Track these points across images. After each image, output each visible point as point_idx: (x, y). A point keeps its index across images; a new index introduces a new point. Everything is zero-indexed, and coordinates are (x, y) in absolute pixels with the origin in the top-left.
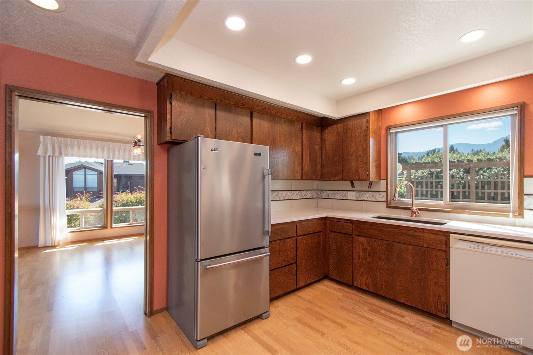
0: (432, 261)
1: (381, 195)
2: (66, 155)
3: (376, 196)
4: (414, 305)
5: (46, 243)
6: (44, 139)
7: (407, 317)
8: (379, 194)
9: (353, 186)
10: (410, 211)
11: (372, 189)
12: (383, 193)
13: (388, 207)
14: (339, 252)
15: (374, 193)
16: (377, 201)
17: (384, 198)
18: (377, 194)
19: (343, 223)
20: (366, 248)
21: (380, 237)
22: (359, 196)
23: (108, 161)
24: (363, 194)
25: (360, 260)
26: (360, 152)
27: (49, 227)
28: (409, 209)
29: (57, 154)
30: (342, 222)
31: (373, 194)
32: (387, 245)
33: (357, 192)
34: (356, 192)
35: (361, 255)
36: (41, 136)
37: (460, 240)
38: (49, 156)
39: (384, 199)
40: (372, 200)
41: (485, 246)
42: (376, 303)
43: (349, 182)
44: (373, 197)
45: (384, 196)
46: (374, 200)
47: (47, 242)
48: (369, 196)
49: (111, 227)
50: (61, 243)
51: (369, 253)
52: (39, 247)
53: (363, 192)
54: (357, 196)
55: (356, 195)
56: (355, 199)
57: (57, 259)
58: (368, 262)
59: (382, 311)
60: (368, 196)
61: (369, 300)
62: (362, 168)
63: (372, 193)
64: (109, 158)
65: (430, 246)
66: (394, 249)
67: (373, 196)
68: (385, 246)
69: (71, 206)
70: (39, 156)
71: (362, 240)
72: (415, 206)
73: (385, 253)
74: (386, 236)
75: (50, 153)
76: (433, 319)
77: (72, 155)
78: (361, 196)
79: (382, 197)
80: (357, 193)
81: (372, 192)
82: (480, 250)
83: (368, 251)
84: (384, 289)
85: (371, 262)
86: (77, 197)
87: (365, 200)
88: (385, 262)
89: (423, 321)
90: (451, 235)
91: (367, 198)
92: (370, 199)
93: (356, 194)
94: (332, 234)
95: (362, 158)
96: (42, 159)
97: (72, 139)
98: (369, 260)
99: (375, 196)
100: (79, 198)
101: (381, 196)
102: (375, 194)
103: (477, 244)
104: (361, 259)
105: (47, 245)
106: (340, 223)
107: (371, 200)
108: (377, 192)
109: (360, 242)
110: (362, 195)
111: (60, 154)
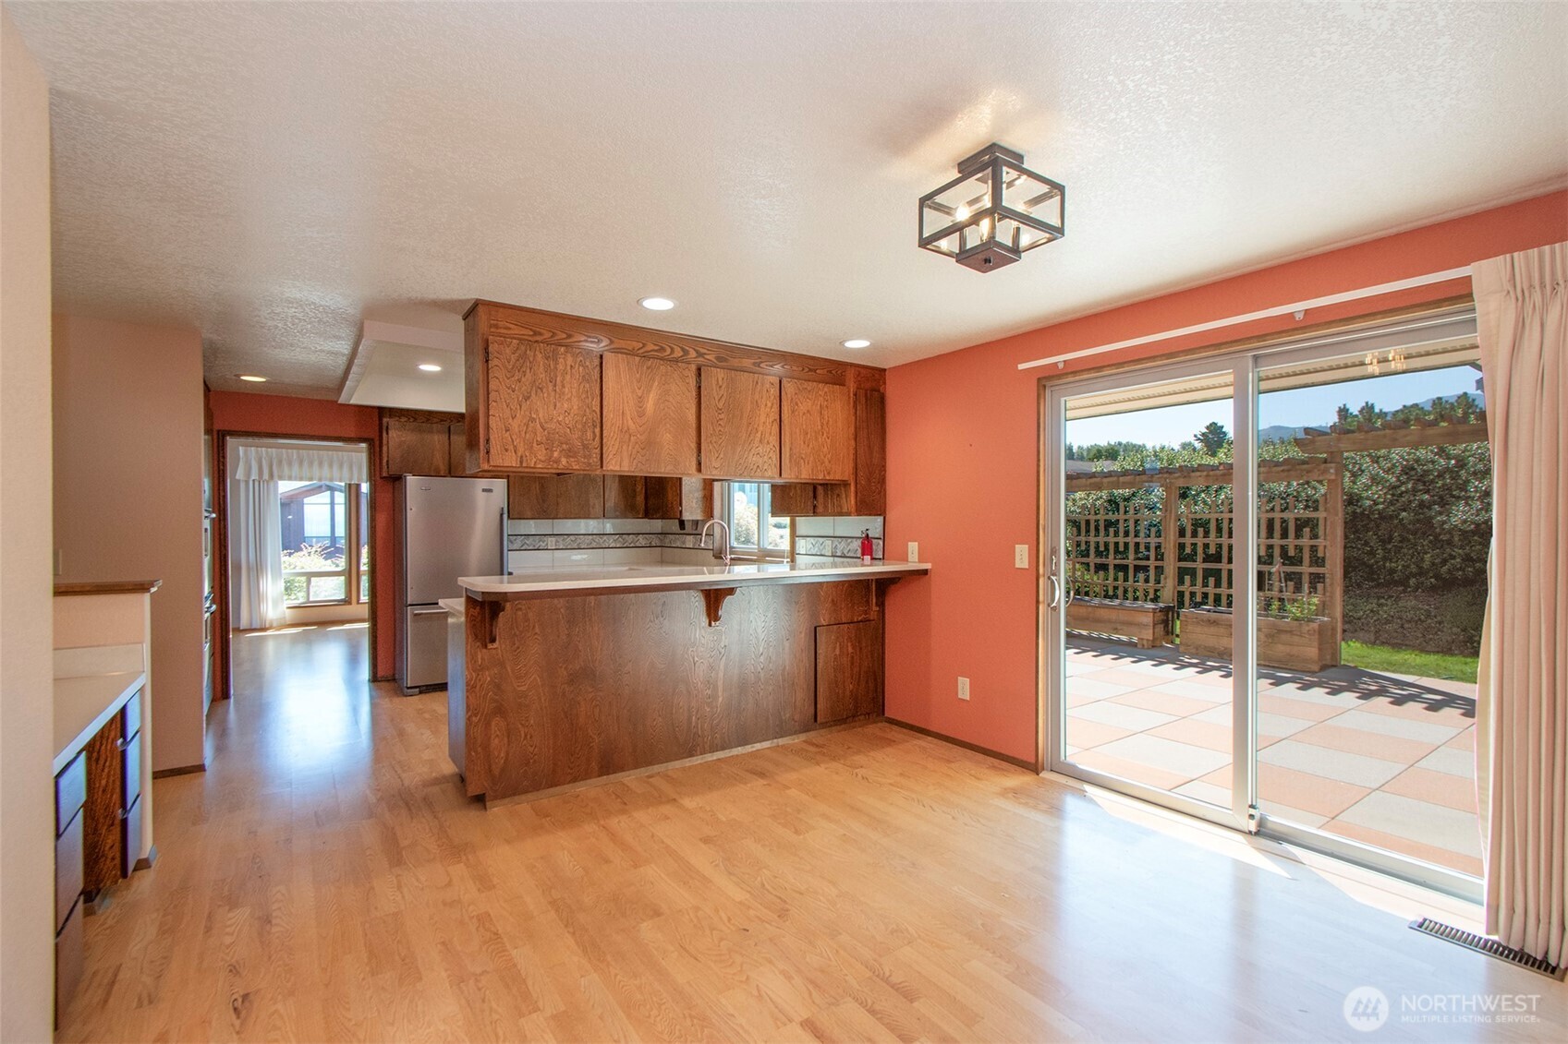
2: (281, 478)
5: (251, 624)
6: (246, 452)
23: (350, 485)
27: (257, 596)
29: (266, 476)
36: (240, 448)
38: (254, 480)
47: (254, 622)
49: (358, 603)
50: (275, 625)
52: (241, 628)
57: (270, 647)
64: (351, 480)
69: (290, 565)
70: (239, 481)
75: (254, 476)
77: (290, 478)
86: (301, 550)
96: (242, 486)
97: (290, 451)
100: (305, 552)
105: (253, 627)
111: (271, 476)
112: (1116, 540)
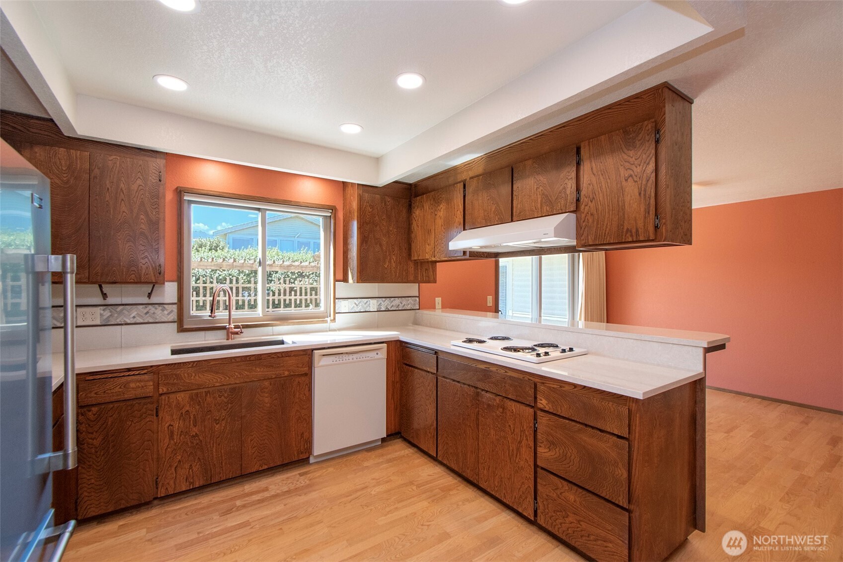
0: (294, 392)
1: (167, 310)
3: (154, 313)
4: (272, 465)
7: (270, 487)
8: (160, 308)
9: (105, 296)
10: (224, 332)
11: (154, 299)
12: (170, 306)
13: (181, 329)
14: (114, 446)
15: (150, 307)
16: (157, 321)
17: (172, 314)
18: (156, 309)
19: (125, 378)
20: (188, 411)
21: (217, 382)
22: (111, 315)
24: (122, 310)
25: (173, 439)
26: (143, 226)
28: (224, 328)
30: (124, 376)
31: (148, 309)
32: (230, 392)
33: (105, 307)
34: (102, 307)
35: (175, 429)
37: (323, 355)
39: (172, 318)
40: (146, 321)
41: (344, 356)
42: (216, 499)
43: (97, 285)
44: (148, 315)
45: (172, 311)
46: (151, 321)
48: (138, 314)
51: (195, 418)
53: (121, 307)
54: (105, 317)
55: (101, 315)
56: (98, 323)
58: (193, 436)
59: (238, 503)
60: (136, 313)
61: (199, 503)
62: (146, 259)
63: (146, 307)
65: (292, 373)
66: (242, 394)
67: (147, 313)
68: (226, 395)
71: (180, 399)
72: (233, 323)
73: (226, 406)
74: (228, 377)
76: (290, 469)
78: (116, 315)
79: (168, 314)
80: (104, 310)
81: (144, 306)
82: (341, 361)
83: (192, 417)
84: (224, 469)
85: (198, 433)
87: (129, 322)
88: (226, 422)
89: (288, 478)
90: (315, 352)
91: (134, 317)
92: (140, 320)
93: (102, 312)
94: (90, 411)
95: (147, 238)
98: (195, 430)
99: (152, 312)
101: (166, 312)
102: (153, 309)
103: (337, 356)
104: (175, 437)
106: (120, 379)
107: (142, 321)
108: (156, 306)
109: (174, 404)
110: (120, 313)
112: (290, 297)
